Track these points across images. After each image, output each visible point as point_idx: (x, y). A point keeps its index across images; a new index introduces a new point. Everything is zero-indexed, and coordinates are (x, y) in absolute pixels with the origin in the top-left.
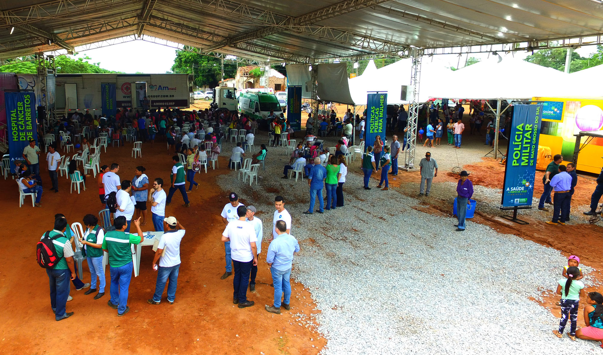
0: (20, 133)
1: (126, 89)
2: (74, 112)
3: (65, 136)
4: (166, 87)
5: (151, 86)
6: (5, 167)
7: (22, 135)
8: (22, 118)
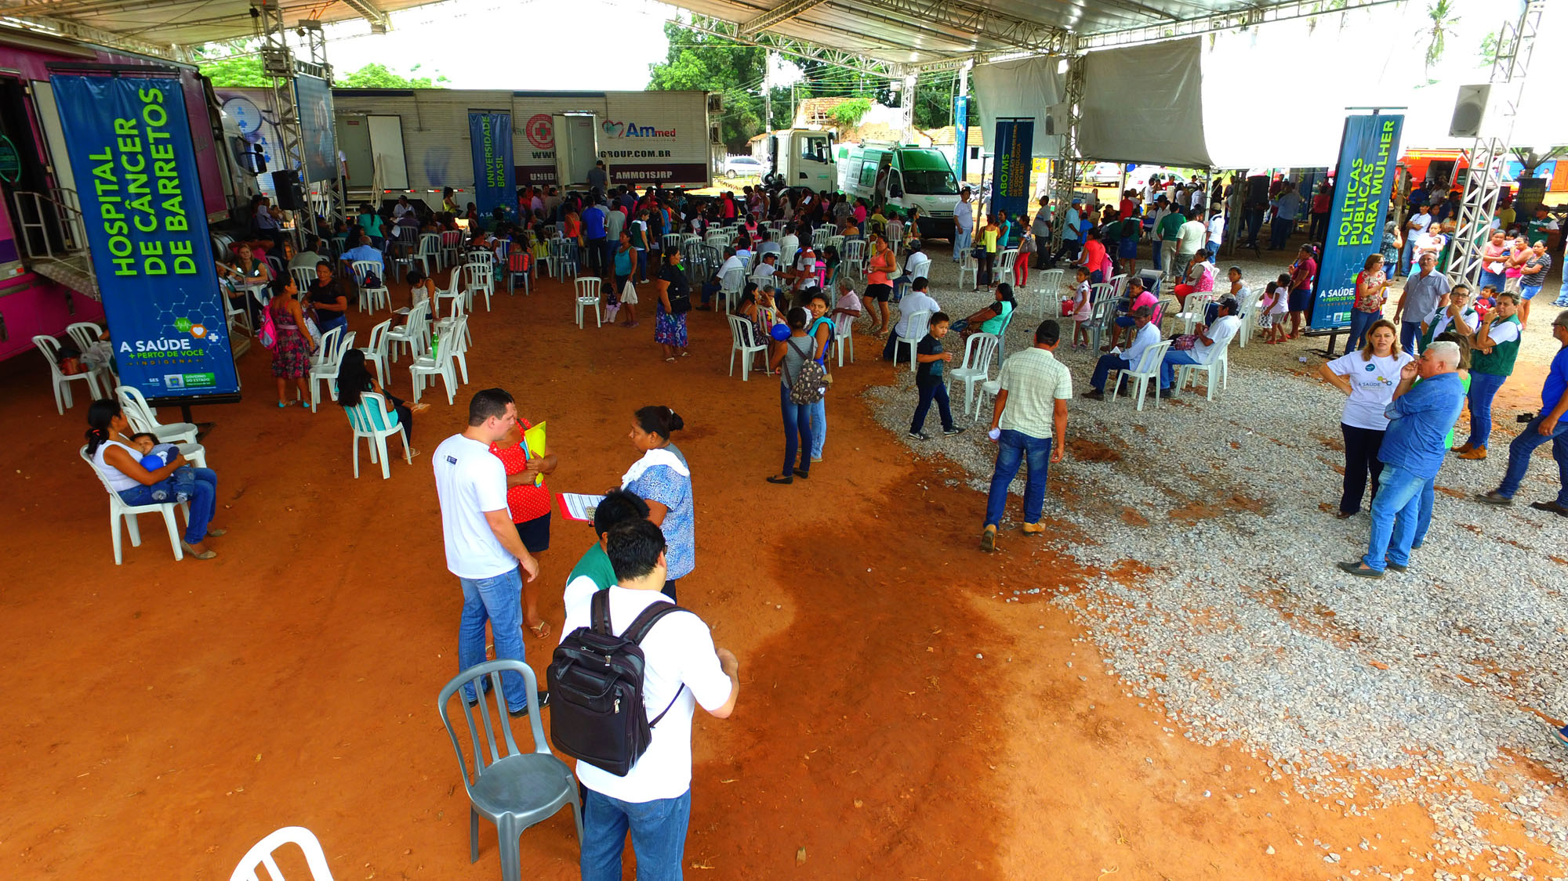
0: (142, 245)
1: (538, 132)
2: (396, 196)
4: (647, 129)
5: (608, 125)
7: (151, 252)
8: (142, 186)
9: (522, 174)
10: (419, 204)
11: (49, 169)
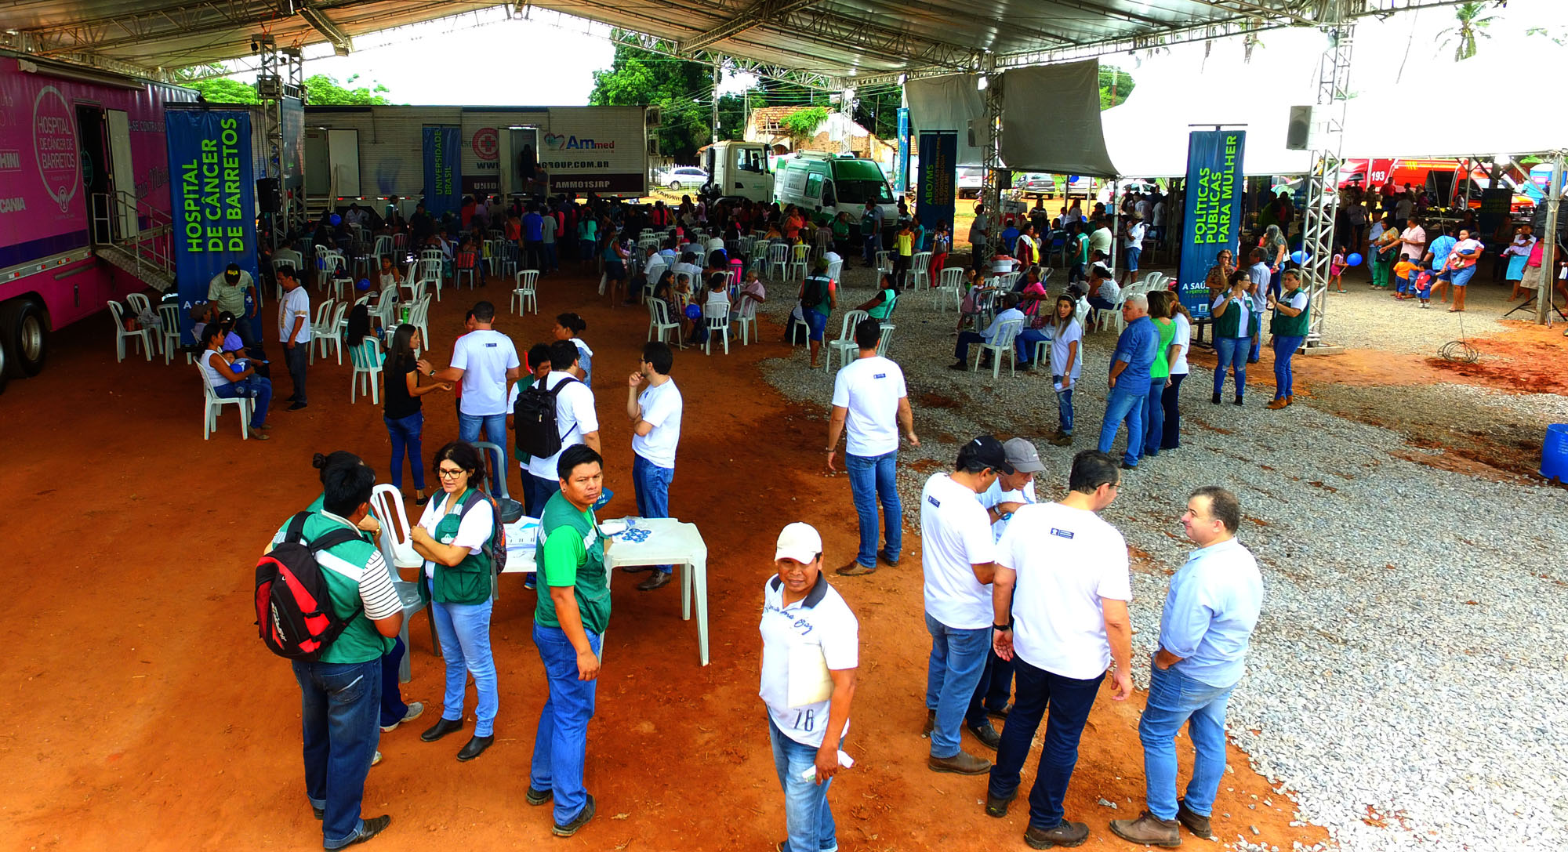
0: (209, 229)
1: (484, 144)
3: (332, 258)
4: (587, 141)
5: (549, 138)
6: (167, 329)
7: (215, 234)
8: (214, 187)
9: (467, 182)
10: (369, 209)
11: (111, 177)
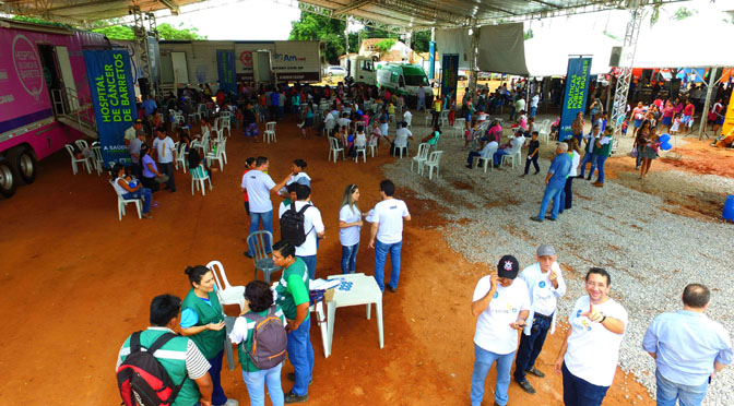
0: (113, 110)
1: (246, 58)
2: (184, 87)
3: (177, 117)
4: (293, 57)
5: (276, 56)
6: (97, 158)
7: (116, 113)
8: (113, 89)
10: (193, 90)
11: (61, 80)
